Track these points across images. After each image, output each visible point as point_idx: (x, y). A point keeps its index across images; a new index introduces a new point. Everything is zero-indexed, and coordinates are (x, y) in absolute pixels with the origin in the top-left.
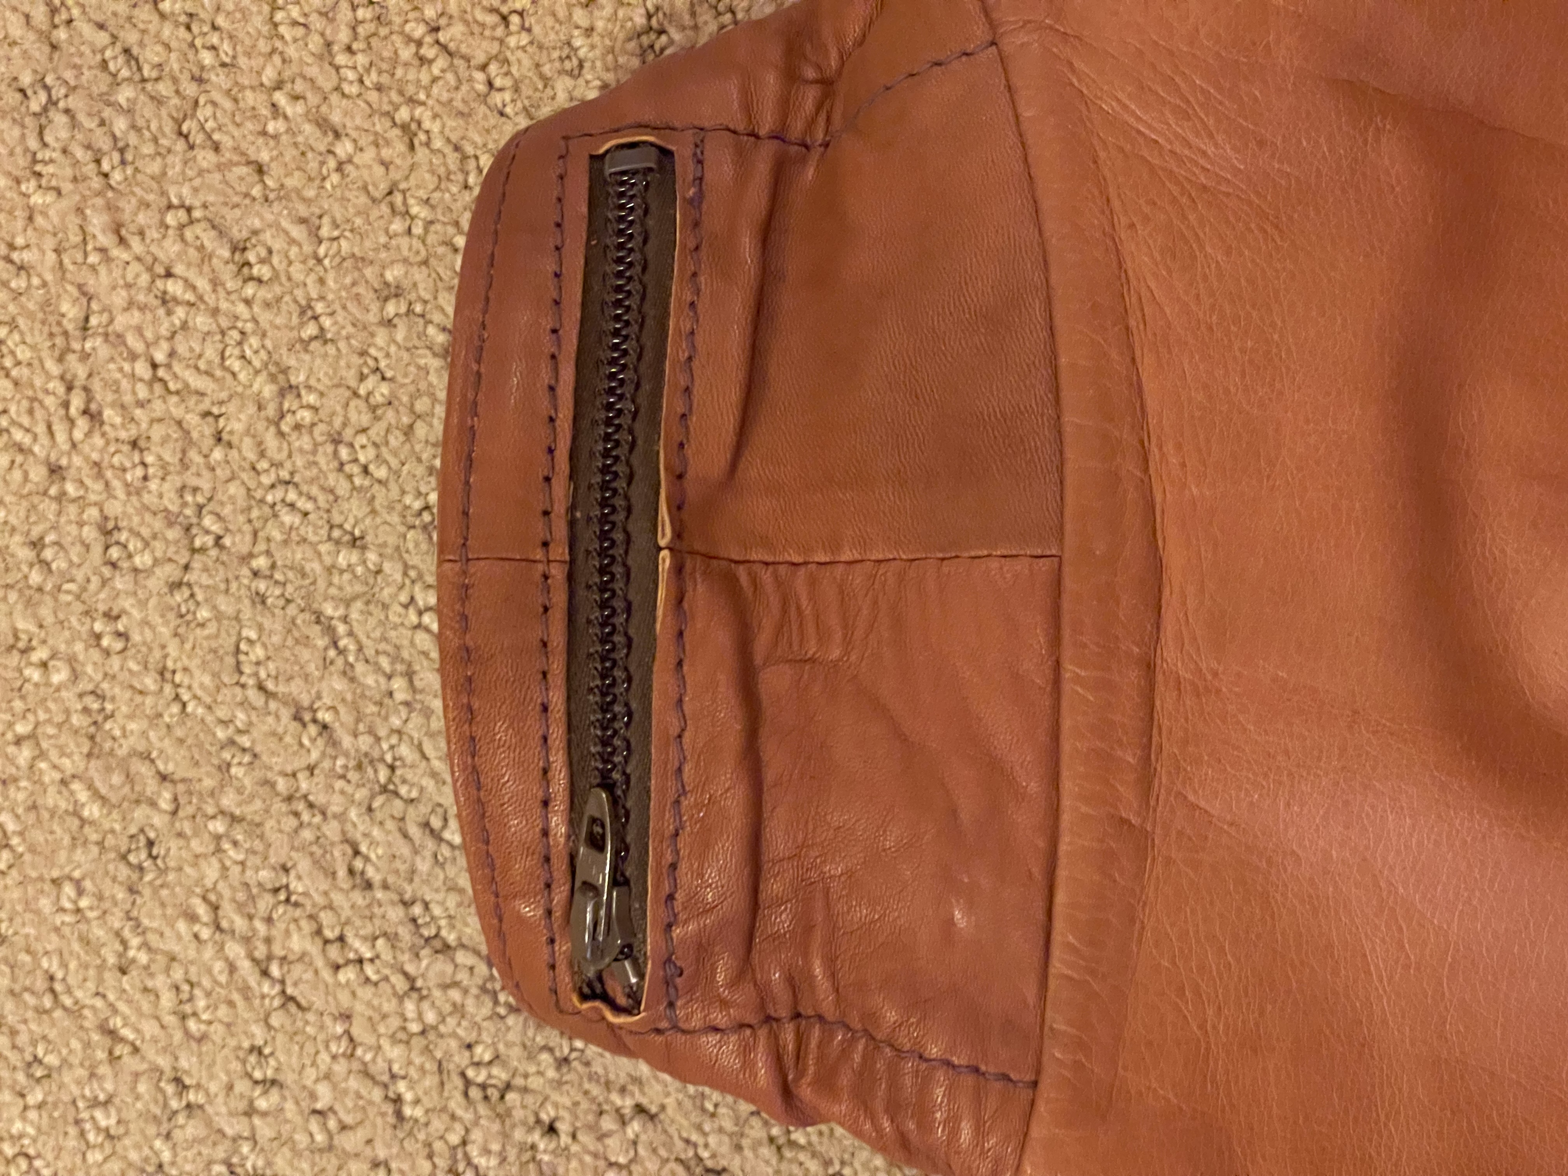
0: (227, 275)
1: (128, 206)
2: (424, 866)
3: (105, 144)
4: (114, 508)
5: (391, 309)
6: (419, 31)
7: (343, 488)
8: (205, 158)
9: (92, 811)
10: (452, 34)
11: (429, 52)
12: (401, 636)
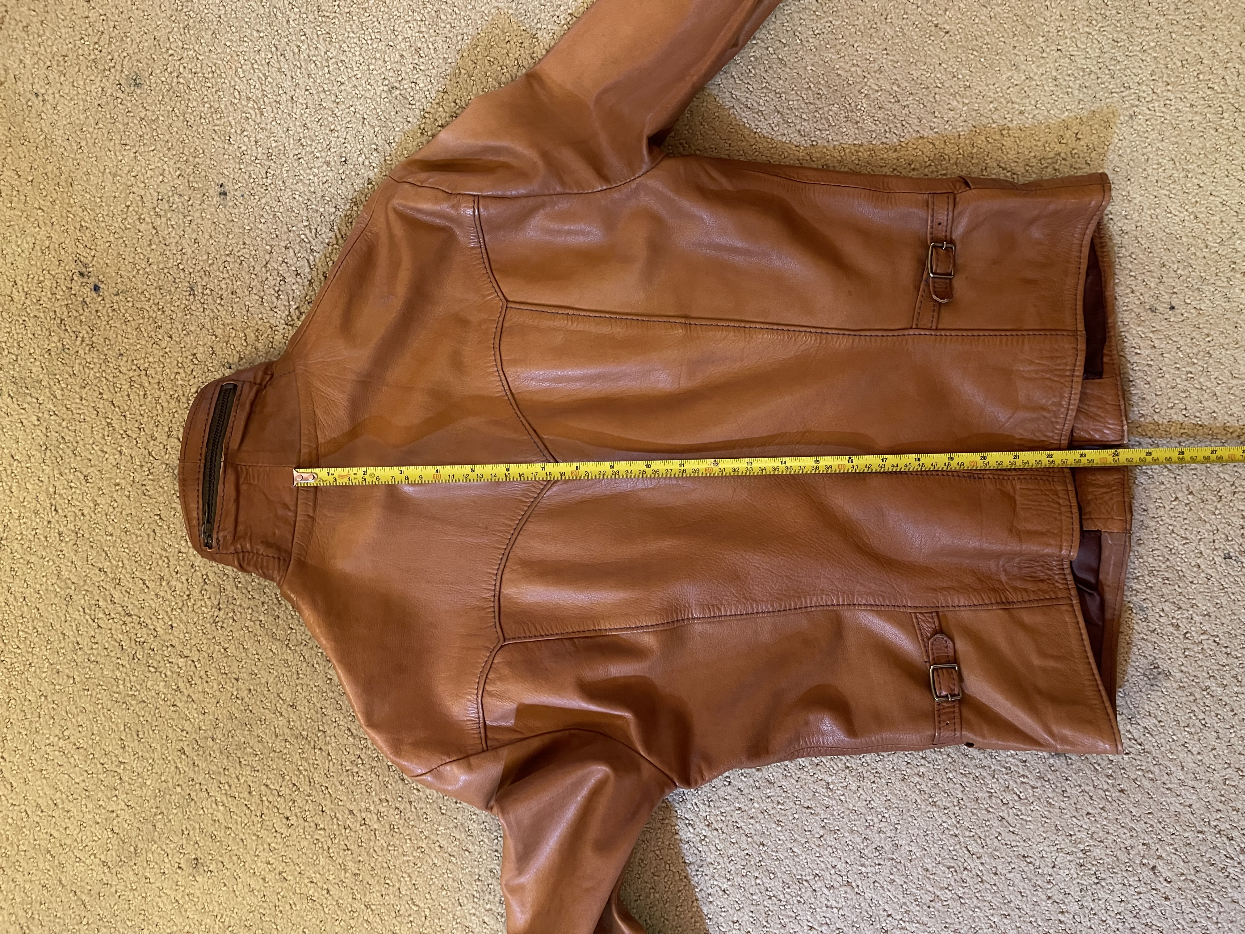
0: (83, 482)
1: (62, 469)
2: (126, 599)
3: (58, 456)
4: (61, 529)
5: (117, 488)
6: (122, 432)
7: (108, 524)
8: (79, 458)
9: (58, 590)
10: (129, 432)
11: (124, 436)
12: (121, 554)
